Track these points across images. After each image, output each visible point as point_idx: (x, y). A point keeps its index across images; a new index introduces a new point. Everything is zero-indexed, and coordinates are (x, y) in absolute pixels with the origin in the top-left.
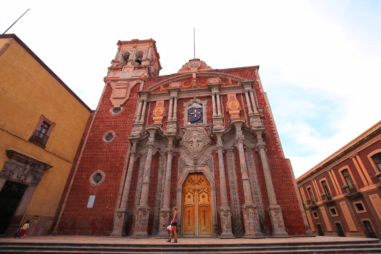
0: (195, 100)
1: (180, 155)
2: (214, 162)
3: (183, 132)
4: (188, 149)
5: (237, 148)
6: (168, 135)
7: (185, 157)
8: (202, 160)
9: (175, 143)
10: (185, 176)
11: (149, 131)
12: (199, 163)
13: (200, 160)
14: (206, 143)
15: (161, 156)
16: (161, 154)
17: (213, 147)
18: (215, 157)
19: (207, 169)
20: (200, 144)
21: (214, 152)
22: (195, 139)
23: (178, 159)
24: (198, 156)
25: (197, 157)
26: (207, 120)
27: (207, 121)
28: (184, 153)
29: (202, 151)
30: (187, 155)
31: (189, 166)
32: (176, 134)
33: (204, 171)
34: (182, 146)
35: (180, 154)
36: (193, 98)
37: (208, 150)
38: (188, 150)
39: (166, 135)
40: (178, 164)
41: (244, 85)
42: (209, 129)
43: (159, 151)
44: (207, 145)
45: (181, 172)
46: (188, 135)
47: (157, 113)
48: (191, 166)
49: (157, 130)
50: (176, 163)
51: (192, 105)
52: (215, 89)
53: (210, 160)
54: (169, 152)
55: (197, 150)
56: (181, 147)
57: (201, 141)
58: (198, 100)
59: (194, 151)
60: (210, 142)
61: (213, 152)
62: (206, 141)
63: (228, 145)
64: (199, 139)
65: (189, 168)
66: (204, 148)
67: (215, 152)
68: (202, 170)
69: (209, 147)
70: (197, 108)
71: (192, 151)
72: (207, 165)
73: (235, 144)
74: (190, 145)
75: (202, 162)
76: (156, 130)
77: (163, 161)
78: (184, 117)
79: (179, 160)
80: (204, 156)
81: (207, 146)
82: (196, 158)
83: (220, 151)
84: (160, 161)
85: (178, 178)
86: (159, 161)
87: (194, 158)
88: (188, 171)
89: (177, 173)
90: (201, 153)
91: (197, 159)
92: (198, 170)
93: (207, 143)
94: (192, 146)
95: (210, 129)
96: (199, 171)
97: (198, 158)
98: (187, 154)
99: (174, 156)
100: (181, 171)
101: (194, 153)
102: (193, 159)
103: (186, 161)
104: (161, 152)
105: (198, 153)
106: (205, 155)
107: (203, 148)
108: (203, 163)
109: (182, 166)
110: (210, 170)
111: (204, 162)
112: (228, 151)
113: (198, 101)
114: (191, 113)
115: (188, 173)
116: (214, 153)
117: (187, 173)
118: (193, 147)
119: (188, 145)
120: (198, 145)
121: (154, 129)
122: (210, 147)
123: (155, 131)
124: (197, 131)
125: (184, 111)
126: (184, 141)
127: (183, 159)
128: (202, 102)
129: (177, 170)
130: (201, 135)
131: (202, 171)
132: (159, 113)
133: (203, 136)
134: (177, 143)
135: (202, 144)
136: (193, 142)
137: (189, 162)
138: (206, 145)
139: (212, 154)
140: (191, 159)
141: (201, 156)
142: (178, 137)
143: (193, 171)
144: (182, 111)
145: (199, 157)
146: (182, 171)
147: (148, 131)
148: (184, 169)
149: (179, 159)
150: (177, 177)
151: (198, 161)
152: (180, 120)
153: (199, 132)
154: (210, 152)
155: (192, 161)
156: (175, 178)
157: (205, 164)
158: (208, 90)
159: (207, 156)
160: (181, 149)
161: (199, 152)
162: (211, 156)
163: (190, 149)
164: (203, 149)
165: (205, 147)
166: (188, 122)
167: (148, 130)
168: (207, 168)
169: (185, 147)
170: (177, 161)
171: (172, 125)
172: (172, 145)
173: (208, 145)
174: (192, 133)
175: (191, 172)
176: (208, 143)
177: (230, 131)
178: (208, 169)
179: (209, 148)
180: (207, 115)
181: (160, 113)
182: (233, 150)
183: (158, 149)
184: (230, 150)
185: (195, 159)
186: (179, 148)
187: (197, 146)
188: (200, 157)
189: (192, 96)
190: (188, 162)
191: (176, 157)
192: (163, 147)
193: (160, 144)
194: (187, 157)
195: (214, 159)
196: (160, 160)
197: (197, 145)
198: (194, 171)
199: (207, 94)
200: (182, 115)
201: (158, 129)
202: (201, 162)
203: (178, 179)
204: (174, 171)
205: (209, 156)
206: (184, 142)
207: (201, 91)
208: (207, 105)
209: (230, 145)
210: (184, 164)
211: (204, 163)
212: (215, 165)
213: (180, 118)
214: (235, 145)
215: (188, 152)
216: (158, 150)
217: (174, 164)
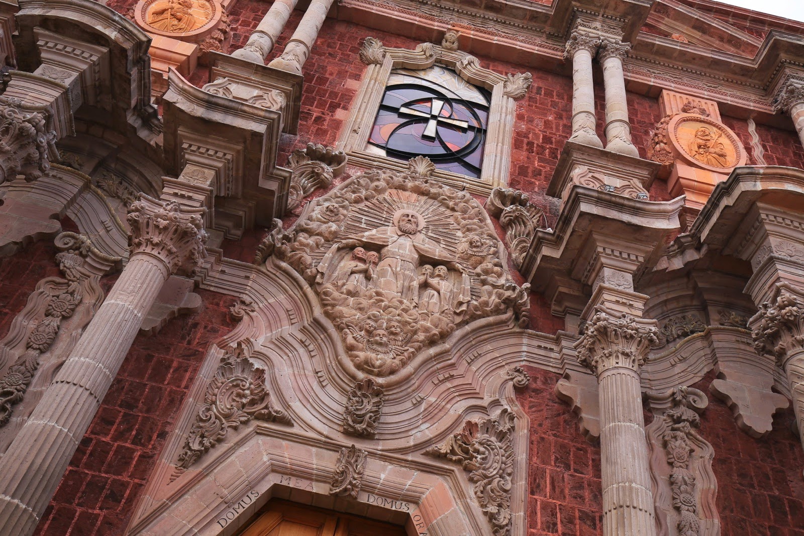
0: (449, 57)
1: (235, 320)
2: (530, 459)
3: (315, 175)
4: (329, 287)
5: (734, 407)
6: (199, 111)
7: (282, 343)
8: (430, 415)
9: (229, 224)
10: (228, 504)
11: (45, 40)
12: (395, 435)
13: (408, 405)
14: (490, 294)
15: (62, 274)
16: (69, 260)
17: (536, 343)
18: (547, 423)
19: (457, 507)
20: (445, 286)
21: (539, 384)
22: (406, 242)
23: (206, 345)
24: (404, 364)
25: (393, 372)
26: (511, 174)
27: (508, 179)
28: (283, 315)
29: (444, 336)
30: (300, 336)
31: (289, 424)
32: (270, 128)
33: (425, 515)
34: (281, 255)
35: (237, 309)
36: (438, 38)
37: (493, 350)
38: (326, 294)
39: (183, 105)
40: (194, 388)
41: (782, 66)
42: (517, 220)
43: (57, 233)
44: (497, 311)
45: (199, 456)
46: (357, 201)
47: (168, 15)
48: (311, 434)
49: (116, 53)
50: (181, 369)
51: (422, 74)
52: (599, 27)
53: (501, 436)
54: (156, 240)
55: (406, 318)
56: (269, 266)
57: (451, 268)
58: (466, 60)
59: (376, 319)
60: (521, 295)
61: (535, 379)
62: (491, 279)
63: (666, 364)
64: (438, 251)
65: (284, 443)
66: (468, 328)
67: (545, 382)
68: (414, 500)
69: (506, 330)
70: (450, 95)
71: (361, 309)
72: (467, 469)
73: (721, 376)
74: (348, 264)
75: (426, 431)
76: (105, 50)
77: (64, 318)
78: (345, 108)
79: (215, 354)
80: (448, 385)
81: (491, 319)
82: (380, 380)
83: (623, 362)
84: (25, 311)
85: (146, 504)
86: (18, 305)
87: (361, 375)
88: (275, 469)
89: (148, 462)
90: (432, 351)
91: (390, 386)
92: (369, 488)
93: (499, 296)
94: (368, 278)
95: (530, 226)
96: (385, 494)
97: (393, 378)
98: (304, 330)
99: (186, 313)
100: (196, 446)
101: (369, 333)
102: (353, 377)
103: (274, 381)
104: (77, 248)
105: (407, 342)
106: (456, 382)
107: (458, 319)
108: (428, 442)
109: (224, 403)
110: (491, 517)
111: (442, 436)
112: (663, 412)
113: (465, 62)
114: (403, 106)
115: (264, 487)
116: (537, 391)
117: (251, 487)
118: (376, 285)
119: (333, 267)
120: (425, 285)
121: (99, 38)
122: (512, 341)
123: (94, 54)
124: (434, 197)
125: (357, 77)
126: (313, 225)
127: (259, 355)
128: (491, 76)
129: (163, 435)
130: (459, 234)
131: (412, 510)
132: (176, 22)
133: (477, 238)
134: (239, 233)
135: (454, 295)
136: (380, 259)
137: (305, 400)
138: (486, 304)
139: (520, 390)
140: (333, 381)
141: (423, 374)
142: (270, 177)
143: (321, 479)
144: (342, 75)
145: (407, 379)
146: (214, 455)
147: (35, 38)
148: (233, 438)
149: (222, 345)
150: (130, 500)
151: (393, 409)
152: (315, 115)
153: (443, 209)
154: (503, 374)
155: (336, 395)
156: (115, 497)
157: (453, 452)
158: (548, 29)
159: (475, 395)
160: (262, 280)
161: (421, 336)
162: (511, 401)
163: (350, 293)
164: (459, 333)
165: (474, 318)
166: (369, 142)
167: (38, 30)
168: (461, 495)
169: (302, 272)
170: (199, 356)
171: (256, 92)
172: (202, 198)
173: (504, 317)
174: (386, 195)
175: (293, 483)
176: (508, 302)
177: (689, 270)
178: (467, 508)
179: (502, 343)
180: (517, 144)
181: (182, 25)
182: (702, 413)
183: (55, 216)
184: (676, 404)
185: (370, 383)
186: (250, 269)
187: (409, 288)
188: (415, 382)
189: (436, 25)
190: (289, 394)
191: (195, 325)
192: (105, 218)
193: (88, 196)
194: (301, 350)
195: (532, 431)
196: (29, 306)
197: (415, 284)
198: (335, 483)
199: (537, 48)
200: (334, 94)
201: (128, 46)
202: (412, 425)
203: (136, 521)
204: (130, 429)
205: (496, 403)
206: (310, 232)
207: (501, 17)
208: (524, 103)
209: (677, 370)
210: (253, 403)
211: (444, 447)
212: (534, 487)
213: (321, 105)
214: (717, 384)
215: (318, 312)
216: (57, 225)
217: (159, 373)
